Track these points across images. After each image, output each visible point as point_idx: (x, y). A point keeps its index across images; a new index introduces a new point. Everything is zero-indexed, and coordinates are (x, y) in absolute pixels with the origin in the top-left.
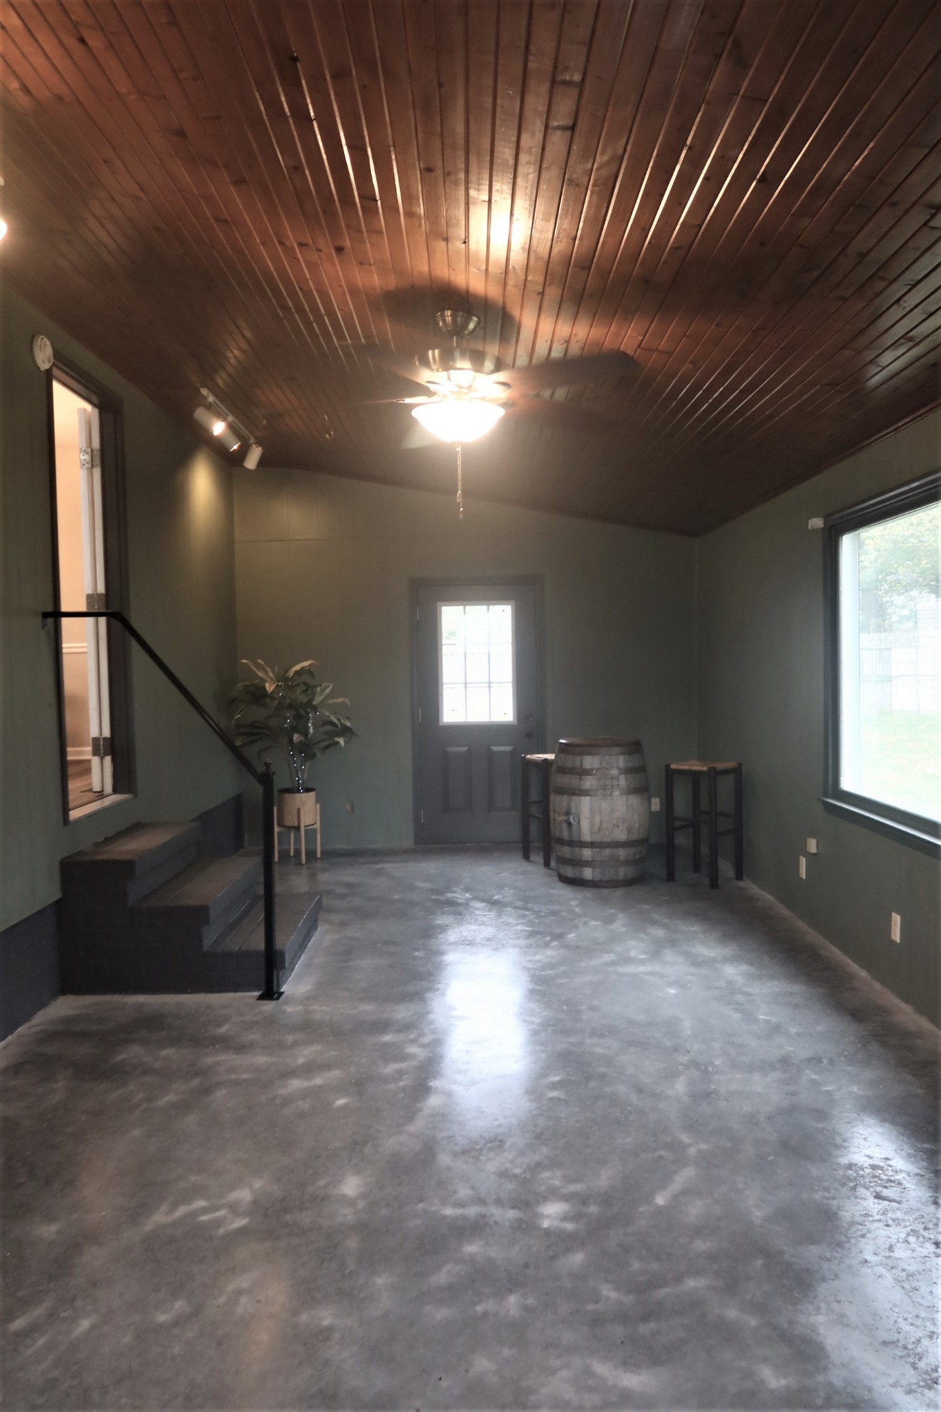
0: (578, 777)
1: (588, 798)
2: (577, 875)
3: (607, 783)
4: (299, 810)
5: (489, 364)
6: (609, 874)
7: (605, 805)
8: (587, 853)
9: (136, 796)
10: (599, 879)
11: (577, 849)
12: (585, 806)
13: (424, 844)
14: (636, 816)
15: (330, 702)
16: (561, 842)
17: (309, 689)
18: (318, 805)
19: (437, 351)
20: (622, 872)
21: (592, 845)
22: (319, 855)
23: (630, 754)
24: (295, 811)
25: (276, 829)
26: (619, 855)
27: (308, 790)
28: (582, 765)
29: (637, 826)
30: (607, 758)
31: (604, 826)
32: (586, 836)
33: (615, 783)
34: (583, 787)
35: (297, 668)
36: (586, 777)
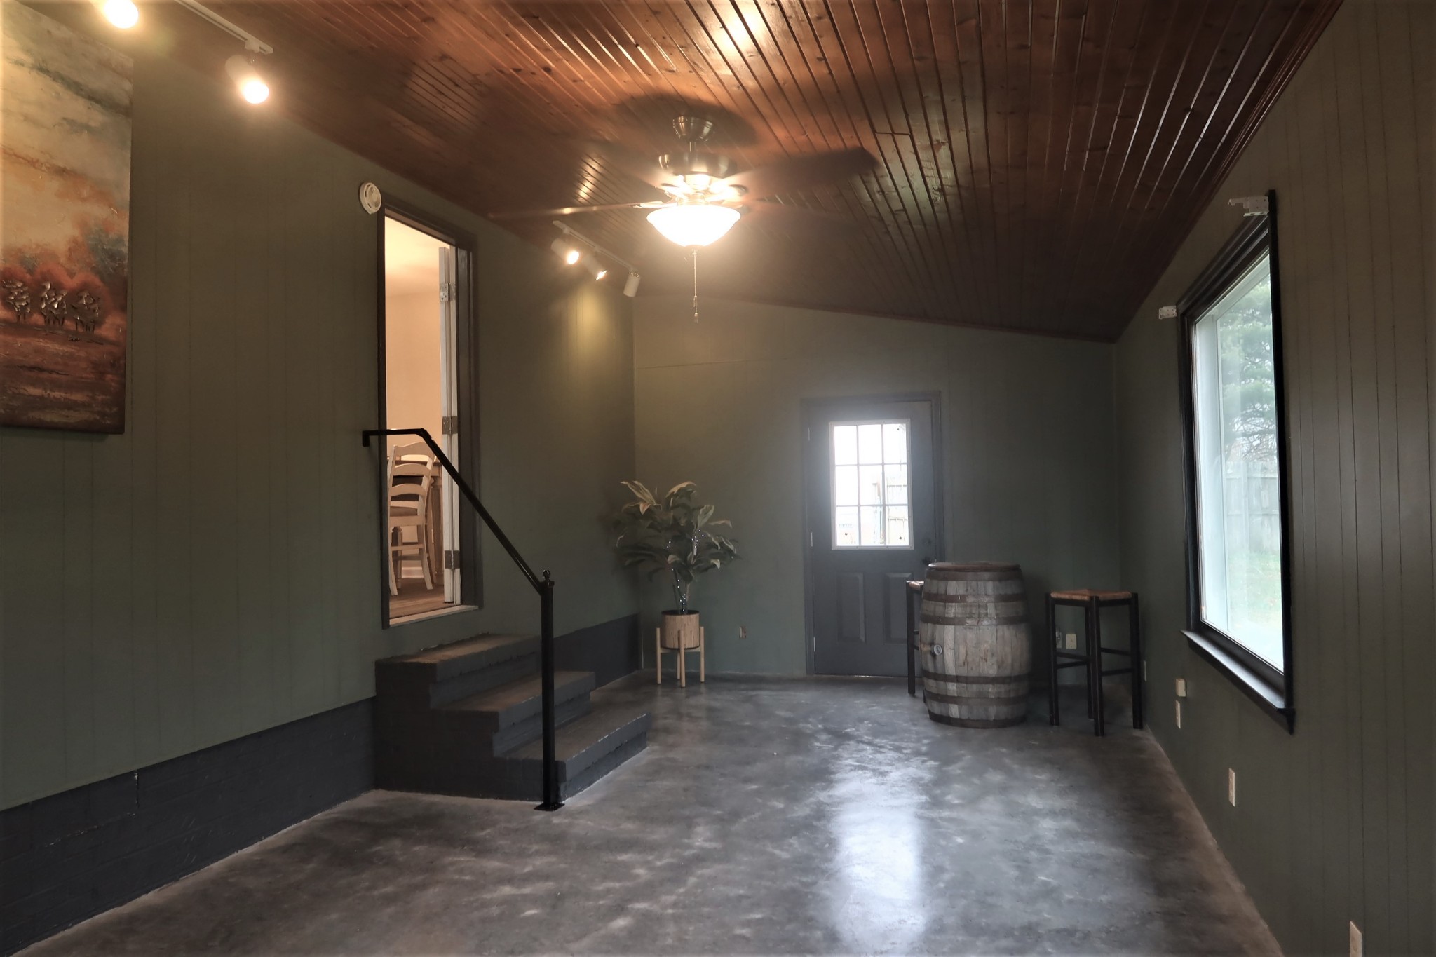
0: (943, 604)
1: (952, 627)
2: (944, 713)
3: (974, 611)
4: (679, 632)
5: (723, 168)
6: (978, 713)
7: (970, 635)
8: (952, 688)
9: (481, 607)
10: (967, 717)
11: (942, 683)
12: (949, 634)
13: (817, 674)
14: (1008, 649)
15: (713, 524)
16: (926, 674)
17: (691, 511)
18: (702, 628)
19: (666, 157)
20: (993, 712)
21: (957, 679)
22: (703, 680)
23: (1000, 580)
24: (675, 633)
25: (659, 651)
26: (988, 692)
27: (691, 612)
28: (946, 591)
29: (1009, 660)
30: (974, 583)
31: (970, 659)
32: (951, 670)
33: (982, 611)
34: (946, 615)
35: (675, 490)
36: (950, 604)
